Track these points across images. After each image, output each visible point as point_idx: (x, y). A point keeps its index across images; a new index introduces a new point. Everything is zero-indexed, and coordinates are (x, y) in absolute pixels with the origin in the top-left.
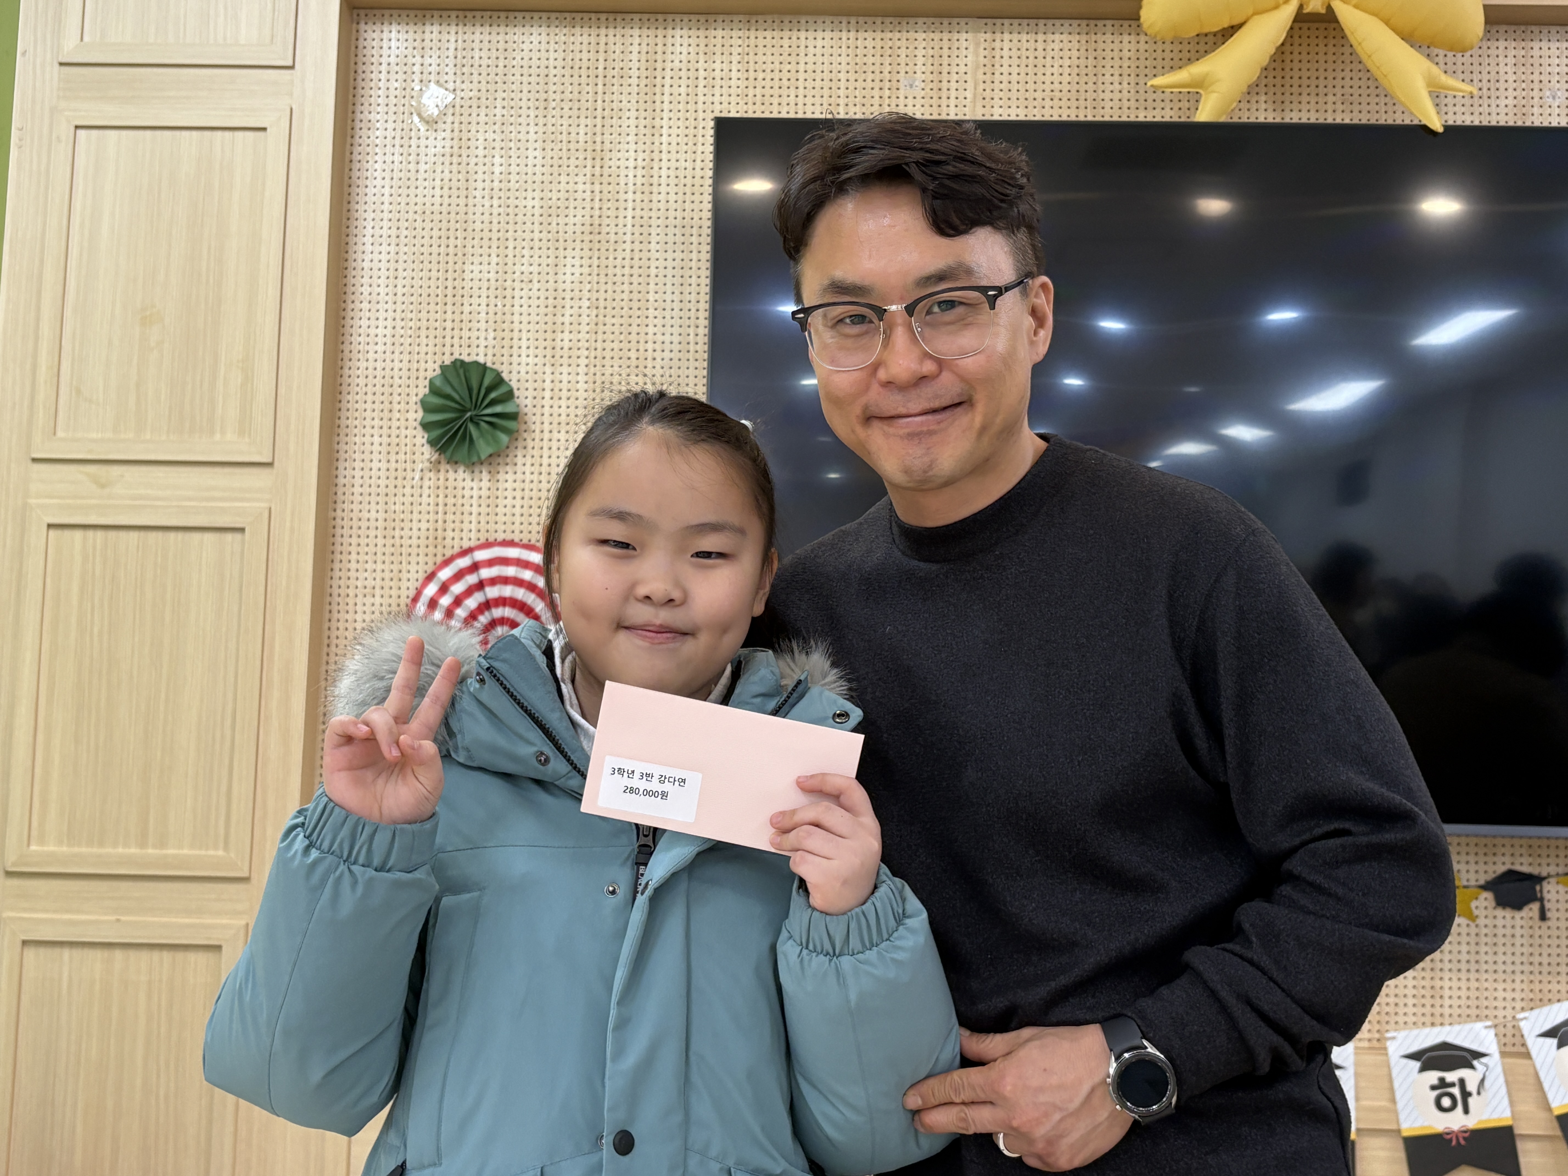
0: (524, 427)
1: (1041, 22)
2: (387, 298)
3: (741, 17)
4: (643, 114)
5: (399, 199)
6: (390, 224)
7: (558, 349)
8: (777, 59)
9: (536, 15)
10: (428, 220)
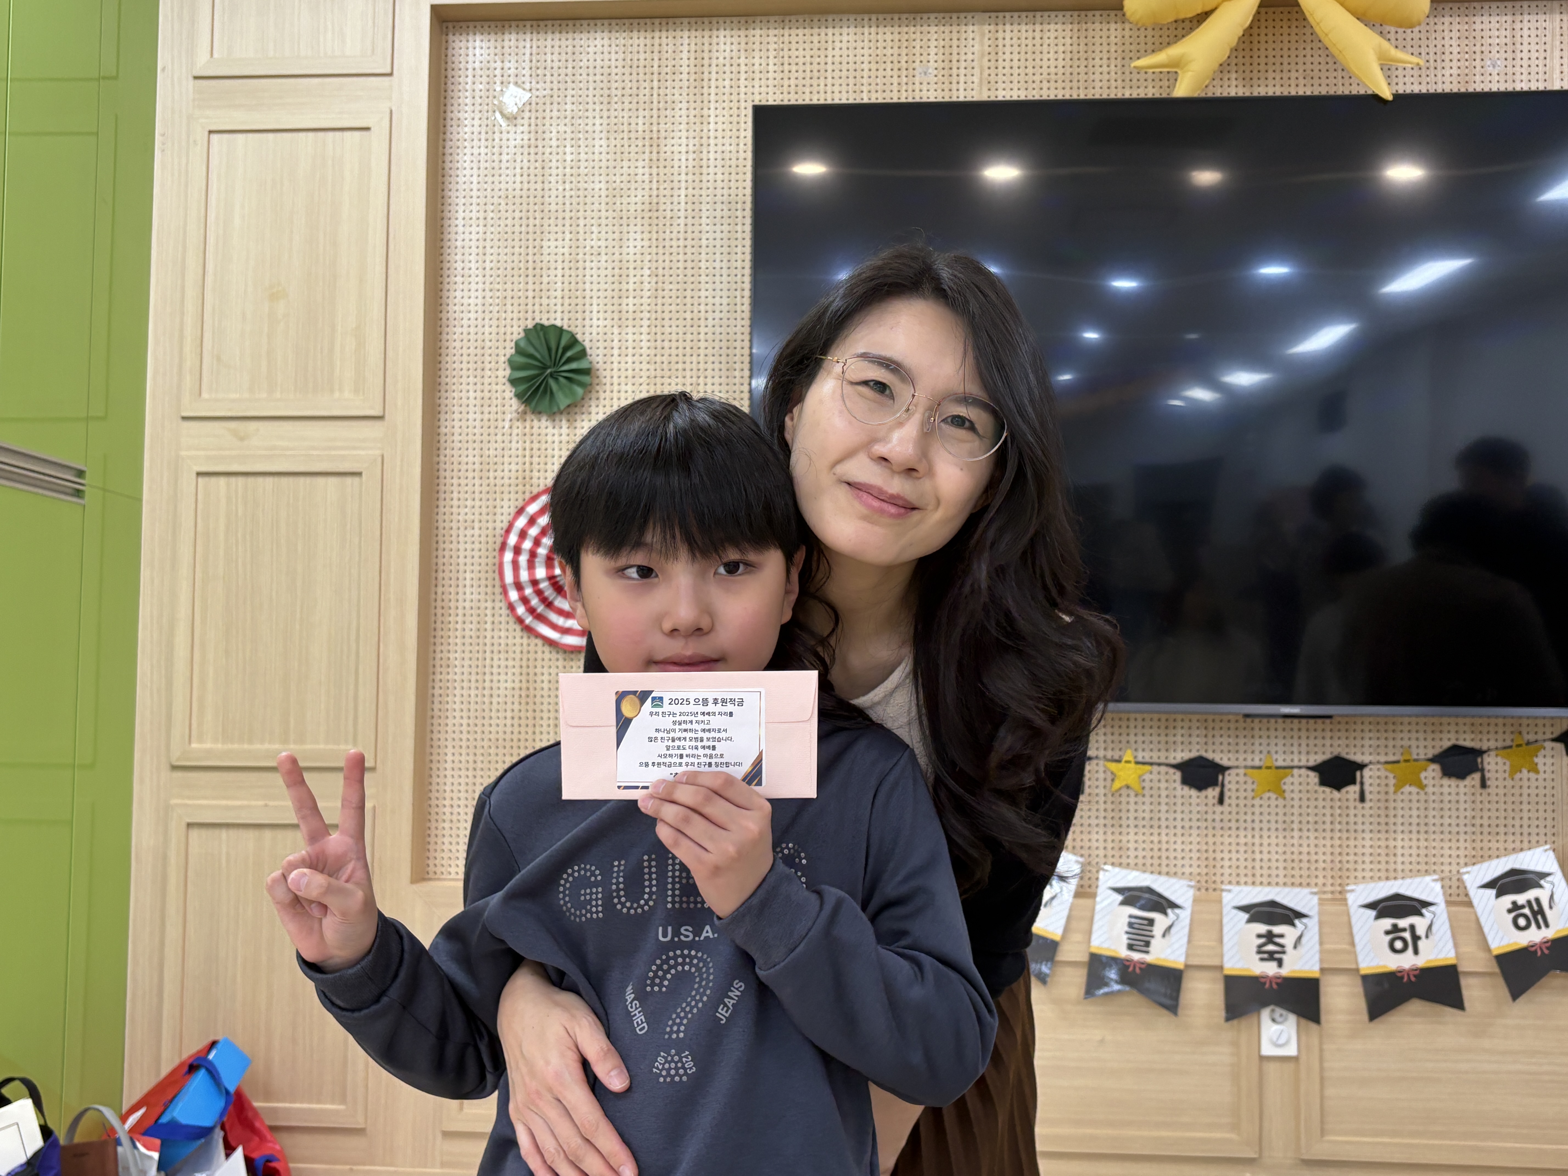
0: (596, 381)
1: (1038, 14)
2: (477, 272)
3: (776, 18)
4: (692, 105)
5: (486, 186)
6: (478, 208)
7: (624, 312)
8: (808, 53)
9: (599, 22)
10: (510, 203)
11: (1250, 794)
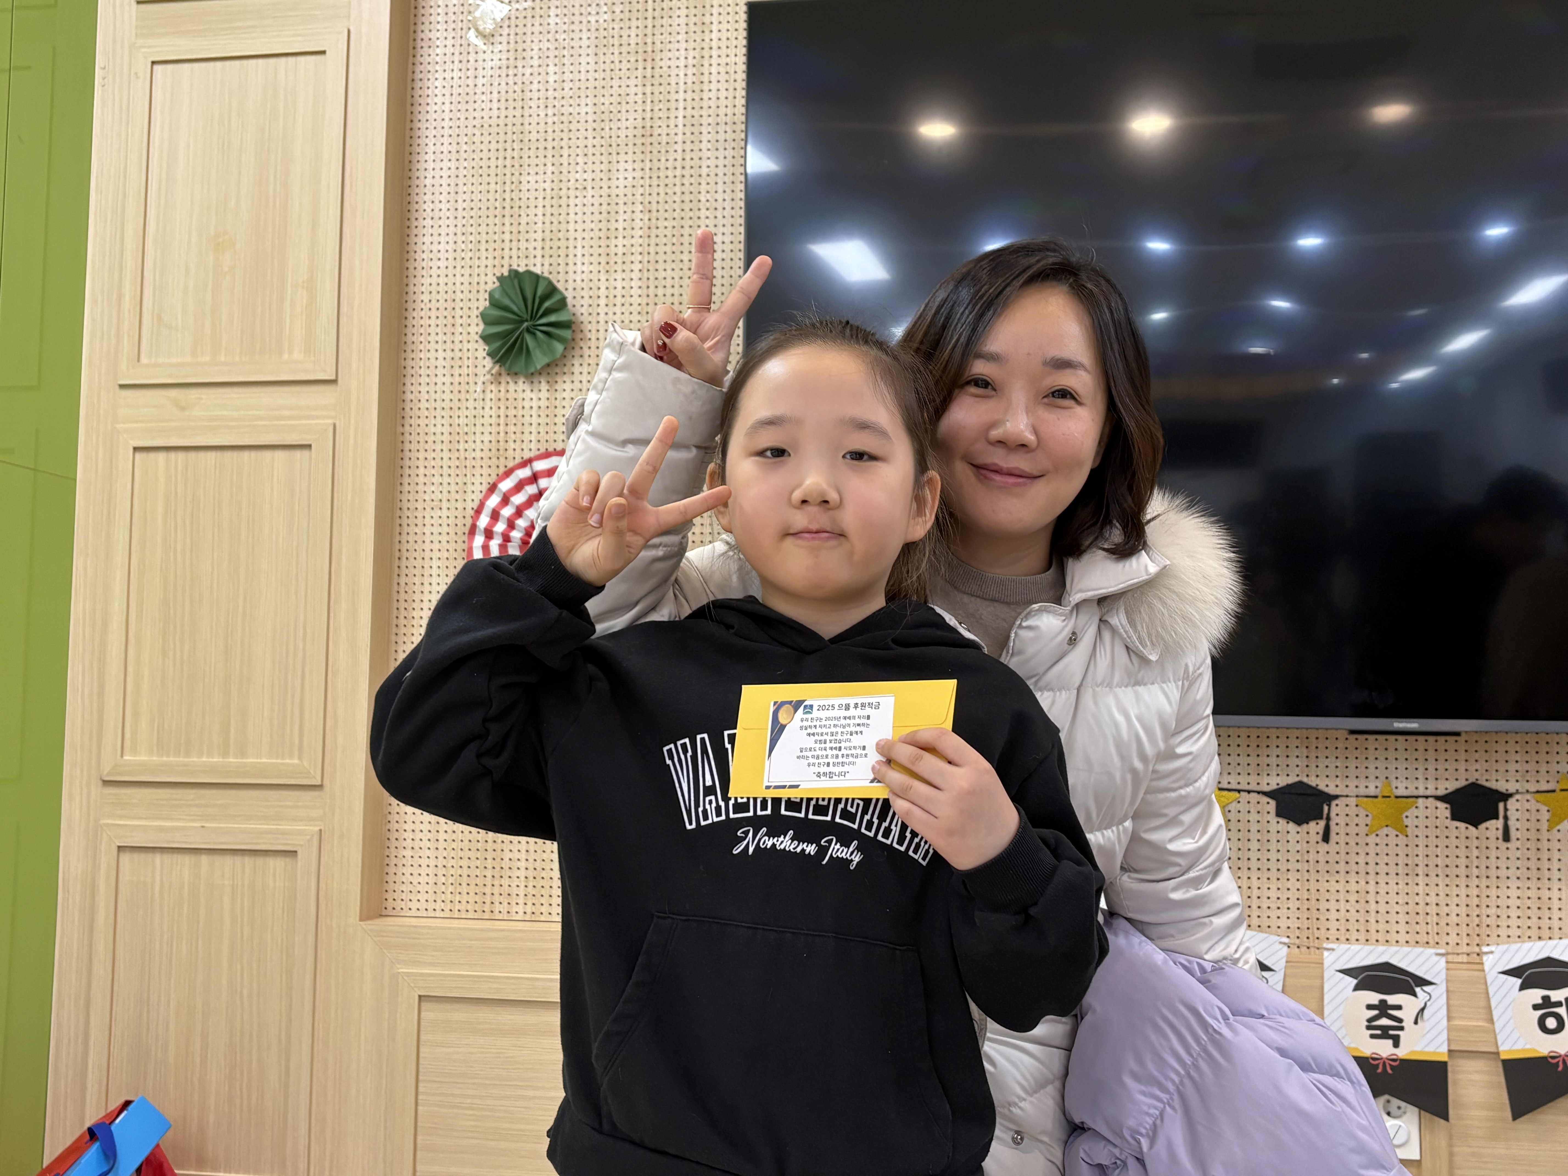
0: (580, 336)
2: (448, 214)
5: (459, 115)
6: (450, 140)
7: (612, 255)
10: (486, 133)
11: (1363, 830)
